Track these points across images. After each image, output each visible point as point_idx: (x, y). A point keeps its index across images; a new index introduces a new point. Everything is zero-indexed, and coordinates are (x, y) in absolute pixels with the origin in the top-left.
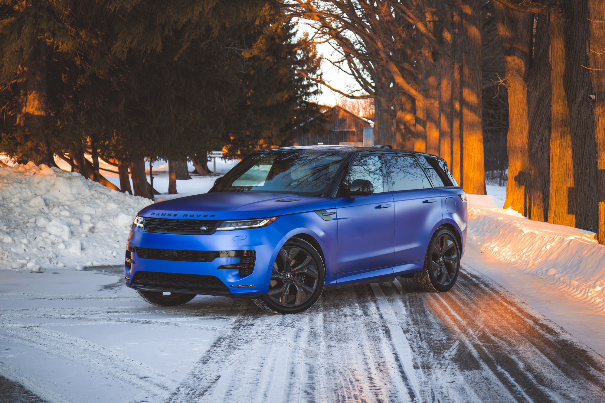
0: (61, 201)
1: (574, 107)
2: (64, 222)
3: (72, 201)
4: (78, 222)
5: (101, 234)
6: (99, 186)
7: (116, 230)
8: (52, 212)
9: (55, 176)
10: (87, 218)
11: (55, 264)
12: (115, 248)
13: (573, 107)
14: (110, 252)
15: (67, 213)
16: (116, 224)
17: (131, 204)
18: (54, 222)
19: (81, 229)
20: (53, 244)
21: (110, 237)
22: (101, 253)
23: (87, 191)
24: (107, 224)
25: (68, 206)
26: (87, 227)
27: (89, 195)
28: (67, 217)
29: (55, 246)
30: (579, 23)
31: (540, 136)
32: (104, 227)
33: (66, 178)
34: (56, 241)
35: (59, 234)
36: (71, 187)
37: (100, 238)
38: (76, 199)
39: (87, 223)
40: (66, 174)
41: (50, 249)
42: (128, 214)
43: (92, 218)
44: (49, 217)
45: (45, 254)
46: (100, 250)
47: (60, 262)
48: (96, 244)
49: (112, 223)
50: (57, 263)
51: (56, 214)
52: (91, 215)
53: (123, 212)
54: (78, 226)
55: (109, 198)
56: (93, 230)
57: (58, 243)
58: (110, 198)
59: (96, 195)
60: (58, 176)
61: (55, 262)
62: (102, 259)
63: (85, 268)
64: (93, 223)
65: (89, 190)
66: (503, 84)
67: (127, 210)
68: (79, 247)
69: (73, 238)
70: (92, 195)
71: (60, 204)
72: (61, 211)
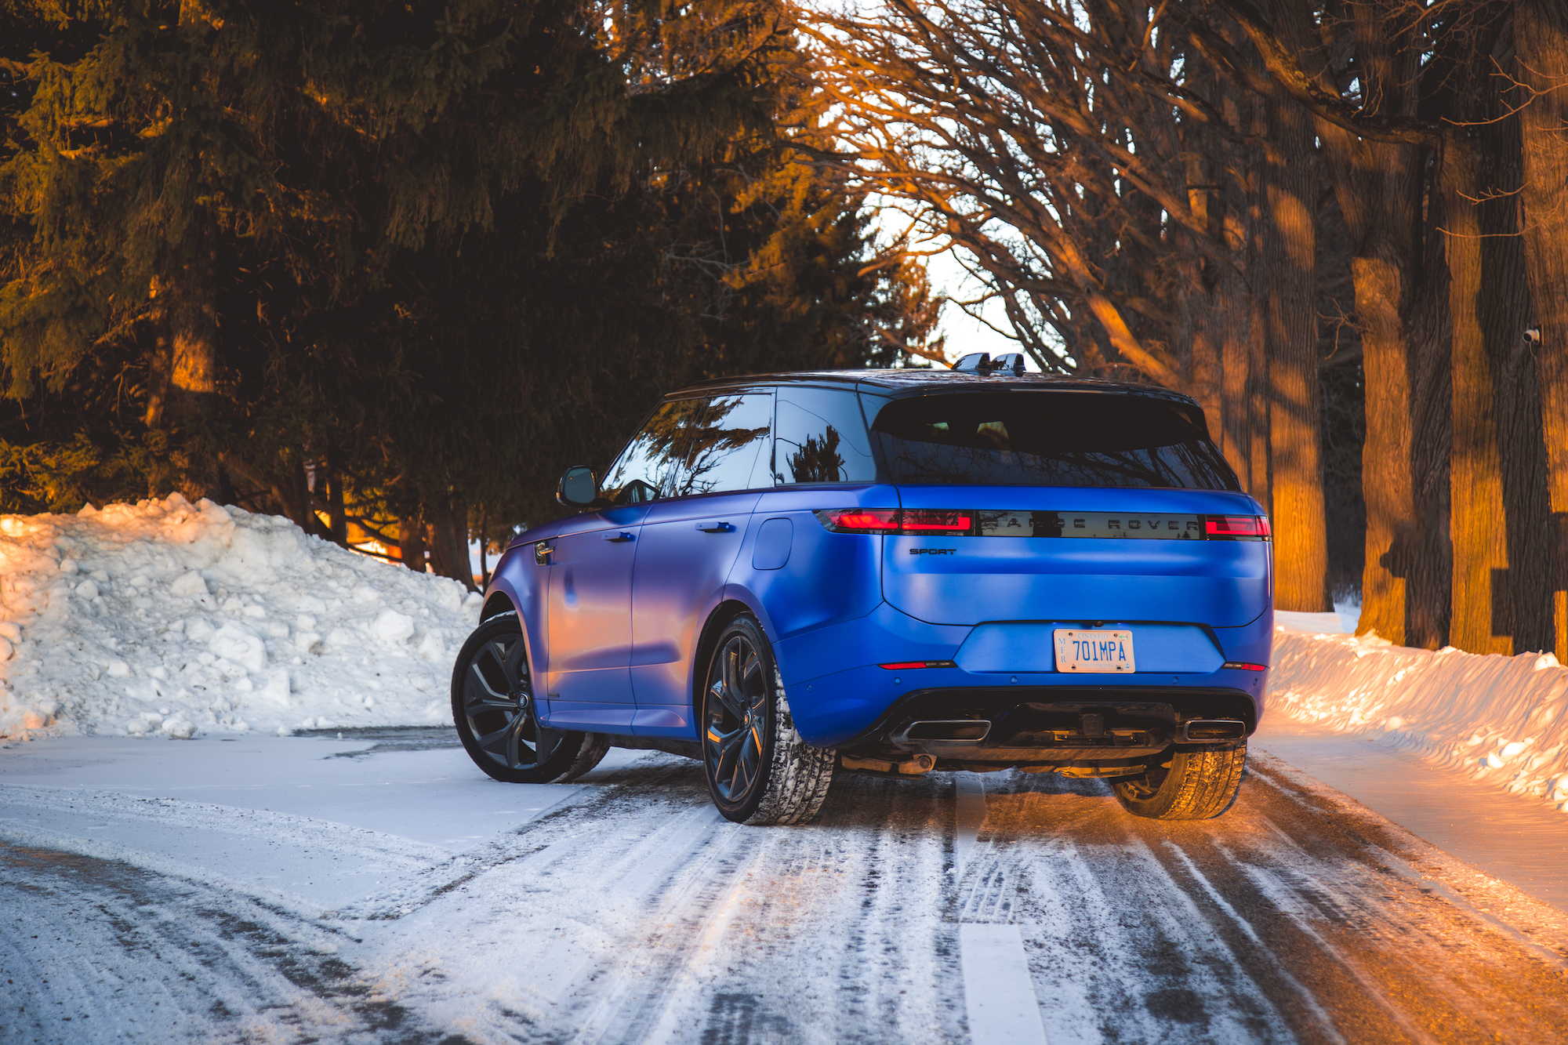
0: (245, 584)
1: (1507, 370)
2: (251, 630)
3: (272, 584)
4: (285, 631)
5: (338, 658)
6: (336, 550)
7: (374, 649)
8: (224, 608)
9: (232, 525)
10: (305, 622)
11: (229, 724)
12: (370, 689)
13: (1504, 368)
14: (358, 697)
15: (258, 612)
16: (374, 636)
17: (411, 590)
18: (229, 628)
19: (290, 646)
20: (225, 679)
21: (359, 665)
22: (337, 701)
23: (308, 559)
24: (353, 635)
25: (262, 595)
26: (305, 641)
27: (312, 569)
28: (258, 620)
29: (230, 684)
30: (1515, 165)
31: (1443, 452)
32: (345, 642)
33: (259, 530)
34: (232, 672)
35: (238, 657)
36: (269, 551)
37: (334, 666)
38: (282, 578)
39: (304, 632)
40: (257, 521)
41: (218, 690)
42: (403, 612)
43: (318, 622)
44: (216, 619)
45: (205, 703)
46: (336, 693)
47: (238, 720)
48: (325, 681)
49: (364, 633)
50: (233, 723)
51: (233, 612)
52: (315, 616)
53: (390, 607)
54: (285, 639)
55: (359, 577)
56: (320, 649)
57: (237, 678)
58: (362, 577)
59: (329, 571)
60: (239, 525)
61: (228, 719)
62: (338, 714)
63: (299, 733)
64: (321, 634)
65: (313, 558)
66: (1349, 324)
67: (400, 603)
68: (284, 686)
69: (273, 666)
70: (320, 570)
71: (242, 591)
72: (245, 605)
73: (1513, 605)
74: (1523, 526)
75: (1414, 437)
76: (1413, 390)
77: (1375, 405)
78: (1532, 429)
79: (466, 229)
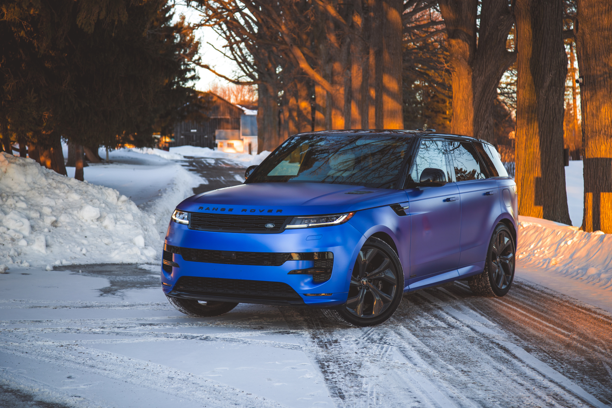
0: (14, 191)
1: (542, 92)
2: (23, 215)
3: (28, 191)
4: (38, 215)
5: (65, 229)
6: (56, 175)
7: (81, 224)
8: (6, 203)
9: (7, 162)
10: (47, 210)
11: (19, 263)
12: (83, 244)
13: (541, 92)
14: (79, 249)
15: (23, 205)
16: (81, 217)
17: (95, 194)
18: (12, 215)
19: (42, 223)
20: (13, 240)
21: (76, 232)
22: (69, 251)
23: (44, 179)
24: (71, 217)
25: (24, 197)
26: (48, 220)
27: (46, 184)
28: (24, 209)
29: (16, 242)
31: (485, 123)
32: (68, 220)
33: (20, 165)
34: (16, 236)
35: (18, 229)
36: (25, 175)
37: (64, 233)
38: (32, 189)
39: (47, 216)
40: (19, 161)
41: (10, 246)
42: (94, 205)
43: (53, 211)
44: (3, 209)
45: (5, 252)
46: (68, 247)
47: (25, 261)
48: (61, 240)
49: (76, 216)
50: (21, 263)
51: (11, 205)
52: (51, 207)
53: (87, 203)
54: (38, 219)
55: (69, 188)
56: (56, 224)
57: (19, 239)
58: (71, 188)
59: (54, 185)
60: (10, 162)
61: (19, 261)
62: (71, 258)
63: (55, 268)
64: (55, 216)
65: (46, 178)
66: (448, 68)
67: (91, 201)
68: (43, 244)
69: (35, 233)
70: (50, 184)
71: (14, 195)
72: (17, 202)
73: (543, 193)
74: (547, 160)
75: (474, 116)
76: (474, 97)
77: (457, 102)
78: (552, 118)
79: (116, 23)
